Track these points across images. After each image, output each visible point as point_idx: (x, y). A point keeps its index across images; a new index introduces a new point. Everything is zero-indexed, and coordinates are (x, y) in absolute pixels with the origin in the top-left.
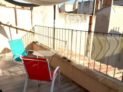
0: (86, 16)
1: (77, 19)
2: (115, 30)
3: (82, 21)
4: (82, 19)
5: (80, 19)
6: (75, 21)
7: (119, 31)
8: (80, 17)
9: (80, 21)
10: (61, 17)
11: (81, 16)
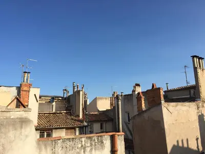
0: (101, 136)
1: (82, 146)
2: (180, 144)
3: (93, 147)
4: (93, 143)
5: (89, 145)
6: (78, 150)
7: (190, 146)
8: (89, 141)
9: (88, 149)
10: (43, 148)
11: (90, 138)
